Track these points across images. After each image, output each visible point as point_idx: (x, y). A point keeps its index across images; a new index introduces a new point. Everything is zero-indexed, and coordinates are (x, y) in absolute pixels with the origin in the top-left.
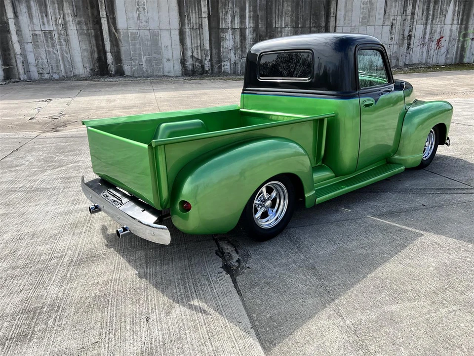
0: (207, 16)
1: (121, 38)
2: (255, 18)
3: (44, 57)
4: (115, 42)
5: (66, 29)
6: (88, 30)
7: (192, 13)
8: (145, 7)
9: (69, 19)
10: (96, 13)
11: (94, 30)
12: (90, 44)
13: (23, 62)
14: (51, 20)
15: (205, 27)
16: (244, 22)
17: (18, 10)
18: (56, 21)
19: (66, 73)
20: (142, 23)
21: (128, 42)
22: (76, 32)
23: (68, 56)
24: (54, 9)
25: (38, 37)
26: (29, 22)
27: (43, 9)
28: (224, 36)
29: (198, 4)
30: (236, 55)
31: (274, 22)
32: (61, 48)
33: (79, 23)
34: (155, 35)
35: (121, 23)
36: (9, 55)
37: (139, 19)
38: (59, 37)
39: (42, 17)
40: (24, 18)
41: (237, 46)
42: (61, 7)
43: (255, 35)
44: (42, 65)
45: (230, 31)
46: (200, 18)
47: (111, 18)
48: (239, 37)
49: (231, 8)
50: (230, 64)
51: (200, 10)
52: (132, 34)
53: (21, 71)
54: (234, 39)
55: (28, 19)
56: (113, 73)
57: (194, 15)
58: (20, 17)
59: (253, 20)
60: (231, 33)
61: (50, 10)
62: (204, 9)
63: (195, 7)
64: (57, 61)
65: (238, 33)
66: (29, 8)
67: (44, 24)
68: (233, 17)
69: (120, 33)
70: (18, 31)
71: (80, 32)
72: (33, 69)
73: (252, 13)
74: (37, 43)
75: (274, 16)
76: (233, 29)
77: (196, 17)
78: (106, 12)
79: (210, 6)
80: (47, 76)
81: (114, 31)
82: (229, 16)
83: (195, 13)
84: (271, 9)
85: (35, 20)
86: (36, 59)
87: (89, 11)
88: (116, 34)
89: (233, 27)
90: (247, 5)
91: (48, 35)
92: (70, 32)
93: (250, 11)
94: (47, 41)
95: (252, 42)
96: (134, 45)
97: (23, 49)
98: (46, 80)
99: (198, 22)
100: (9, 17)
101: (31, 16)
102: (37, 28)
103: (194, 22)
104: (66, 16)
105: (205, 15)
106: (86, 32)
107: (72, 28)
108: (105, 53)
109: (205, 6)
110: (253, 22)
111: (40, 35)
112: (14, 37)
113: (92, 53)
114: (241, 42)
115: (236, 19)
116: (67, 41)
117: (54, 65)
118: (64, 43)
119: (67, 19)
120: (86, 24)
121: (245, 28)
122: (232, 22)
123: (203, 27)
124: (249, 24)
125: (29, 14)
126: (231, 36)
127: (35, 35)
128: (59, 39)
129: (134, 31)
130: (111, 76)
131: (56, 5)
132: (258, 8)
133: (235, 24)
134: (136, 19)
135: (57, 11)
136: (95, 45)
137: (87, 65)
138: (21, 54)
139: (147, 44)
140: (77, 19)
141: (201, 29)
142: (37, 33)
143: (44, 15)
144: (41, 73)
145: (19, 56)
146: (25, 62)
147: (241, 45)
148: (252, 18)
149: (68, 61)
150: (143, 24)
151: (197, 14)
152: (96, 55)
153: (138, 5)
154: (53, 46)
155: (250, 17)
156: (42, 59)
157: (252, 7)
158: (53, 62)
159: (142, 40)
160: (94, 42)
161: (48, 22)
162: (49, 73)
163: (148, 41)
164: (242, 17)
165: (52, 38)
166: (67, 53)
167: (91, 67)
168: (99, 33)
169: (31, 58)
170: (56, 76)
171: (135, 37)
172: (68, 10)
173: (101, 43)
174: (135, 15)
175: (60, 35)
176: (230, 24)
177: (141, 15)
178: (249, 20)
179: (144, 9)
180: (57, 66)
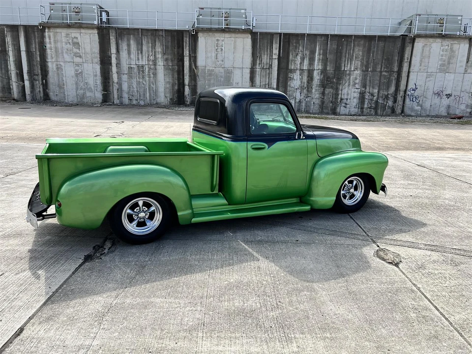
0: (277, 57)
1: (199, 74)
2: (325, 62)
3: (135, 87)
4: (194, 77)
5: (155, 65)
6: (173, 66)
7: (264, 54)
8: (223, 48)
9: (159, 56)
10: (181, 52)
11: (177, 66)
12: (173, 77)
13: (118, 89)
14: (144, 57)
15: (274, 67)
16: (313, 64)
17: (120, 46)
18: (148, 57)
19: (150, 100)
20: (218, 61)
21: (205, 79)
22: (163, 67)
23: (154, 87)
24: (148, 48)
25: (133, 70)
26: (127, 57)
27: (140, 47)
28: (292, 77)
29: (270, 47)
30: (302, 94)
31: (343, 65)
32: (149, 80)
33: (166, 60)
34: (228, 73)
35: (201, 61)
36: (109, 83)
37: (217, 58)
38: (149, 70)
39: (138, 53)
40: (124, 54)
41: (304, 86)
42: (154, 47)
43: (322, 76)
44: (132, 92)
45: (298, 72)
46: (271, 59)
47: (192, 57)
48: (306, 77)
49: (301, 51)
50: (295, 102)
51: (271, 51)
52: (209, 70)
53: (116, 96)
54: (301, 79)
55: (127, 55)
56: (188, 103)
57: (266, 56)
58: (121, 53)
59: (322, 62)
60: (298, 74)
61: (145, 48)
62: (276, 51)
63: (267, 49)
64: (145, 91)
65: (306, 74)
66: (129, 45)
67: (138, 59)
68: (303, 59)
69: (198, 70)
70: (118, 65)
71: (166, 67)
72: (125, 96)
73: (322, 56)
74: (131, 75)
75: (344, 60)
76: (302, 70)
77: (267, 59)
78: (189, 51)
79: (281, 49)
80: (135, 102)
81: (194, 67)
82: (299, 57)
83: (267, 54)
84: (341, 53)
85: (132, 56)
86: (129, 87)
87: (176, 50)
88: (195, 70)
89: (302, 69)
90: (317, 49)
91: (141, 68)
92: (158, 67)
93: (319, 54)
94: (139, 73)
95: (318, 83)
96: (209, 80)
97: (119, 78)
98: (134, 105)
99: (268, 62)
100: (112, 52)
101: (129, 53)
102: (133, 62)
103: (265, 63)
104: (157, 53)
105: (275, 57)
106: (170, 67)
107: (161, 63)
108: (184, 85)
109: (276, 49)
110: (322, 65)
111: (134, 68)
112: (114, 69)
113: (173, 85)
114: (308, 82)
115: (305, 61)
116: (155, 74)
117: (141, 93)
118: (152, 76)
119: (157, 56)
120: (172, 61)
121: (313, 70)
122: (301, 63)
123: (273, 67)
124: (318, 66)
125: (128, 51)
126: (299, 76)
127: (130, 68)
128: (149, 72)
129: (211, 68)
130: (186, 106)
131: (150, 44)
132: (328, 51)
133: (303, 65)
134: (213, 58)
135: (150, 49)
136: (177, 78)
137: (168, 95)
138: (117, 83)
139: (221, 80)
140: (166, 57)
141: (270, 69)
142: (132, 66)
143: (140, 52)
144: (131, 100)
145: (115, 84)
146: (120, 90)
147: (308, 86)
148: (321, 61)
149: (153, 90)
150: (219, 63)
151: (269, 55)
152: (176, 87)
153: (217, 46)
154: (143, 77)
155: (319, 60)
156: (133, 88)
157: (322, 51)
158: (142, 90)
159: (217, 76)
160: (176, 76)
161: (142, 58)
162: (137, 100)
163: (221, 77)
164: (312, 60)
165: (143, 72)
166: (153, 84)
167: (171, 97)
168: (181, 68)
169: (125, 87)
170: (142, 103)
171: (211, 73)
172: (159, 49)
173: (182, 77)
174: (214, 55)
175: (150, 68)
176: (299, 66)
177: (218, 55)
178: (318, 62)
179: (222, 50)
180: (144, 94)
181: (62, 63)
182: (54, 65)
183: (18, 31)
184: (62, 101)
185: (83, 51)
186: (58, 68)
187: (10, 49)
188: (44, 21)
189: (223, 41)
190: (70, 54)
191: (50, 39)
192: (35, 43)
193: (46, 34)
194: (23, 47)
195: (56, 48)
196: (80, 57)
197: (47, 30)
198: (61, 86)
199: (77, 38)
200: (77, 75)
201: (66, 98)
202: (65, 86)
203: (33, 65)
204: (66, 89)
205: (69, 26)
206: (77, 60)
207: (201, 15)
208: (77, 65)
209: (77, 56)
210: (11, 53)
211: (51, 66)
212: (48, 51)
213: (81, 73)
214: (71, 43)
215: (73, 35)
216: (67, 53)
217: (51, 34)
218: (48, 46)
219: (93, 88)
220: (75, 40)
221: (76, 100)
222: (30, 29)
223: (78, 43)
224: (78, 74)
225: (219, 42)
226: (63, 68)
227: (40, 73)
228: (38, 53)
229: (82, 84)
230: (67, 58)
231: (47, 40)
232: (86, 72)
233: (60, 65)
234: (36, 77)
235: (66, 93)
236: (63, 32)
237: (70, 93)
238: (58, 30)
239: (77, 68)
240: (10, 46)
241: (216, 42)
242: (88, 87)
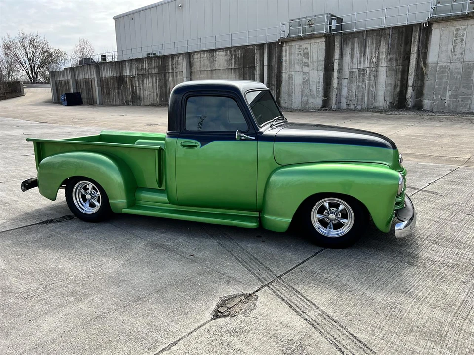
1: (428, 72)
3: (354, 91)
4: (421, 76)
5: (377, 66)
6: (397, 65)
8: (464, 38)
9: (383, 56)
10: (408, 50)
11: (402, 65)
12: (396, 78)
13: (337, 95)
14: (367, 59)
17: (344, 51)
18: (371, 59)
19: (368, 104)
20: (455, 55)
21: (435, 76)
22: (385, 68)
23: (373, 90)
24: (372, 49)
25: (354, 74)
26: (350, 61)
27: (363, 49)
32: (369, 83)
33: (391, 60)
34: (469, 68)
35: (433, 56)
36: (330, 88)
37: (454, 52)
38: (370, 73)
39: (361, 56)
40: (347, 59)
42: (378, 47)
44: (351, 98)
47: (422, 53)
52: (441, 67)
53: (334, 102)
55: (350, 59)
56: (409, 107)
58: (344, 58)
61: (368, 50)
64: (363, 95)
66: (352, 50)
67: (360, 63)
69: (428, 67)
70: (340, 70)
71: (389, 69)
72: (344, 100)
74: (351, 79)
78: (418, 47)
80: (352, 107)
81: (422, 65)
85: (355, 60)
86: (348, 92)
87: (402, 48)
88: (424, 68)
91: (362, 71)
92: (380, 69)
94: (359, 77)
96: (441, 79)
97: (339, 83)
98: (351, 110)
100: (335, 58)
101: (352, 57)
102: (355, 66)
104: (381, 54)
106: (394, 67)
107: (383, 64)
108: (407, 87)
111: (355, 72)
112: (335, 74)
113: (395, 87)
116: (376, 77)
117: (360, 98)
118: (373, 78)
119: (381, 57)
120: (397, 60)
125: (351, 54)
127: (351, 72)
128: (370, 75)
129: (445, 64)
130: (407, 109)
131: (375, 45)
134: (449, 52)
135: (374, 50)
136: (400, 79)
137: (387, 98)
138: (337, 88)
139: (457, 78)
140: (390, 56)
142: (354, 70)
143: (363, 55)
144: (348, 104)
145: (335, 89)
146: (339, 95)
149: (372, 94)
150: (457, 56)
152: (398, 90)
153: (456, 37)
154: (363, 81)
156: (352, 92)
158: (360, 94)
159: (452, 73)
160: (400, 77)
161: (364, 61)
162: (354, 105)
163: (458, 74)
165: (364, 75)
166: (373, 88)
167: (391, 101)
168: (407, 68)
169: (344, 92)
170: (359, 107)
171: (444, 70)
172: (383, 49)
173: (406, 77)
174: (450, 47)
175: (371, 71)
177: (457, 47)
179: (462, 40)
180: (362, 99)
181: (293, 73)
182: (287, 75)
183: (264, 49)
184: (289, 107)
185: (311, 61)
186: (289, 78)
187: (258, 64)
188: (284, 37)
189: (465, 29)
190: (300, 64)
191: (286, 52)
192: (275, 58)
193: (284, 48)
194: (266, 63)
195: (290, 60)
196: (308, 66)
197: (284, 45)
198: (290, 94)
199: (307, 49)
200: (303, 83)
201: (293, 104)
202: (293, 94)
203: (272, 77)
204: (293, 96)
205: (301, 39)
206: (306, 69)
207: (439, 3)
208: (305, 74)
209: (306, 66)
210: (258, 68)
211: (285, 76)
212: (284, 63)
213: (307, 80)
214: (302, 54)
215: (304, 46)
216: (298, 63)
217: (288, 48)
218: (284, 58)
219: (315, 94)
220: (305, 51)
221: (300, 107)
222: (272, 46)
223: (308, 53)
224: (305, 82)
225: (459, 32)
226: (294, 77)
227: (276, 84)
228: (276, 66)
229: (306, 92)
230: (298, 68)
231: (284, 54)
232: (311, 79)
233: (291, 74)
234: (273, 87)
235: (293, 100)
236: (296, 45)
237: (296, 100)
238: (293, 44)
239: (304, 76)
240: (258, 62)
241: (455, 32)
242: (312, 94)
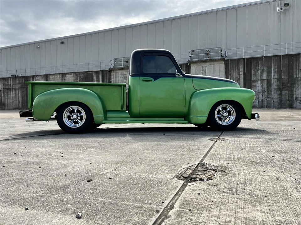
0: (243, 73)
2: (279, 73)
7: (234, 72)
8: (206, 71)
15: (241, 79)
16: (270, 75)
28: (255, 85)
29: (238, 67)
30: (263, 96)
31: (295, 74)
41: (264, 90)
43: (278, 83)
45: (259, 82)
46: (239, 74)
48: (266, 85)
49: (261, 68)
50: (259, 101)
51: (238, 70)
54: (262, 86)
57: (235, 73)
59: (277, 74)
60: (260, 83)
62: (241, 70)
63: (236, 69)
65: (265, 82)
68: (262, 73)
73: (277, 69)
75: (295, 70)
76: (262, 80)
77: (236, 75)
79: (246, 67)
82: (259, 72)
83: (236, 72)
84: (292, 66)
89: (262, 79)
90: (273, 65)
93: (275, 69)
95: (276, 88)
99: (237, 77)
103: (235, 77)
105: (241, 73)
109: (242, 68)
110: (277, 75)
114: (268, 88)
115: (264, 74)
121: (271, 79)
122: (261, 76)
123: (240, 79)
124: (274, 76)
126: (260, 84)
132: (281, 66)
133: (263, 77)
141: (239, 81)
147: (267, 90)
148: (276, 73)
151: (237, 73)
153: (202, 71)
155: (275, 72)
157: (276, 66)
164: (269, 73)
176: (259, 77)
178: (274, 74)
179: (205, 72)
183: (99, 74)
188: (111, 67)
189: (206, 67)
191: (113, 76)
192: (107, 79)
193: (112, 74)
195: (116, 80)
197: (112, 72)
199: (126, 74)
205: (122, 69)
207: (193, 54)
214: (123, 77)
215: (124, 73)
217: (114, 74)
218: (112, 80)
220: (125, 75)
222: (104, 72)
223: (127, 77)
225: (204, 68)
231: (112, 77)
236: (119, 72)
238: (118, 71)
241: (202, 68)
